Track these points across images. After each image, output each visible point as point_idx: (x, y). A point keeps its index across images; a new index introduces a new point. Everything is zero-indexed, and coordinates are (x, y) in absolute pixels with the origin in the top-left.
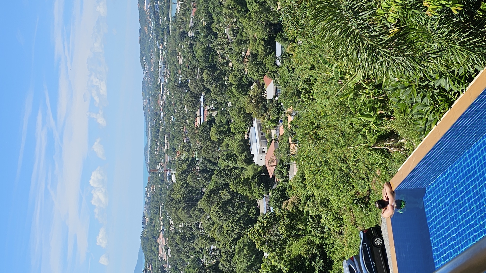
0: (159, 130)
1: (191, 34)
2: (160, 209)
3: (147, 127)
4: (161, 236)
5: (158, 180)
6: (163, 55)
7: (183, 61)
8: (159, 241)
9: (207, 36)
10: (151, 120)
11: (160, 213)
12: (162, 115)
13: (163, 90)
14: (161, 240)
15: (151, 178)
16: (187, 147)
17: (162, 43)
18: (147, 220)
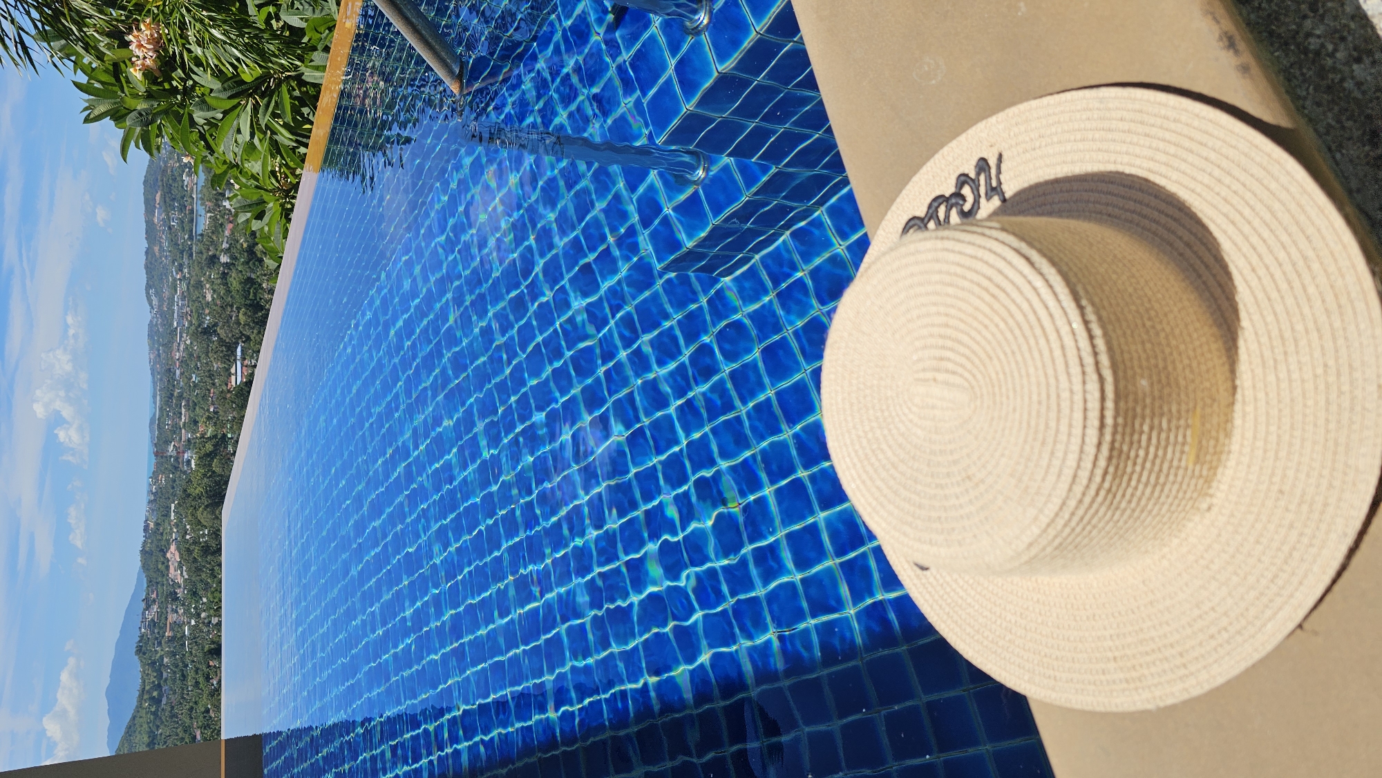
0: (172, 395)
1: (224, 259)
2: (173, 508)
3: (155, 389)
4: (173, 548)
5: (170, 467)
6: (182, 287)
7: (212, 296)
8: (168, 555)
9: (248, 263)
10: (161, 380)
11: (173, 514)
12: (178, 372)
13: (181, 337)
14: (173, 554)
15: (158, 465)
16: (213, 418)
17: (181, 271)
18: (152, 525)
